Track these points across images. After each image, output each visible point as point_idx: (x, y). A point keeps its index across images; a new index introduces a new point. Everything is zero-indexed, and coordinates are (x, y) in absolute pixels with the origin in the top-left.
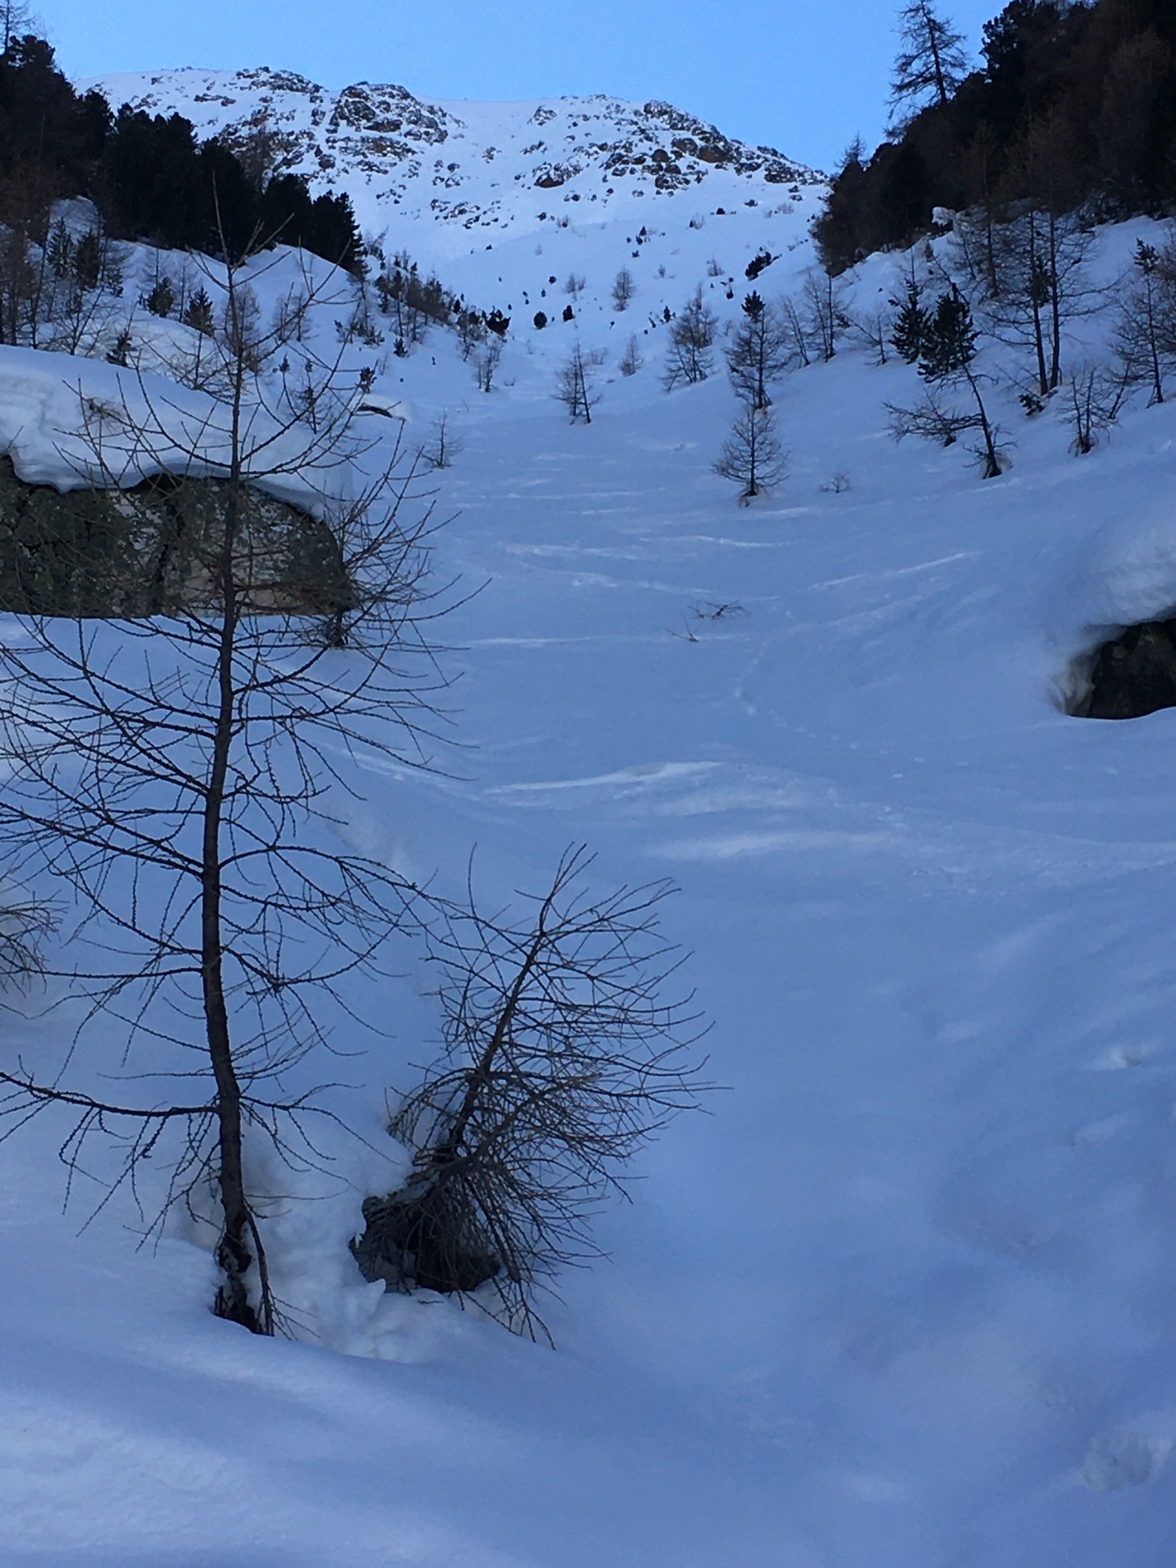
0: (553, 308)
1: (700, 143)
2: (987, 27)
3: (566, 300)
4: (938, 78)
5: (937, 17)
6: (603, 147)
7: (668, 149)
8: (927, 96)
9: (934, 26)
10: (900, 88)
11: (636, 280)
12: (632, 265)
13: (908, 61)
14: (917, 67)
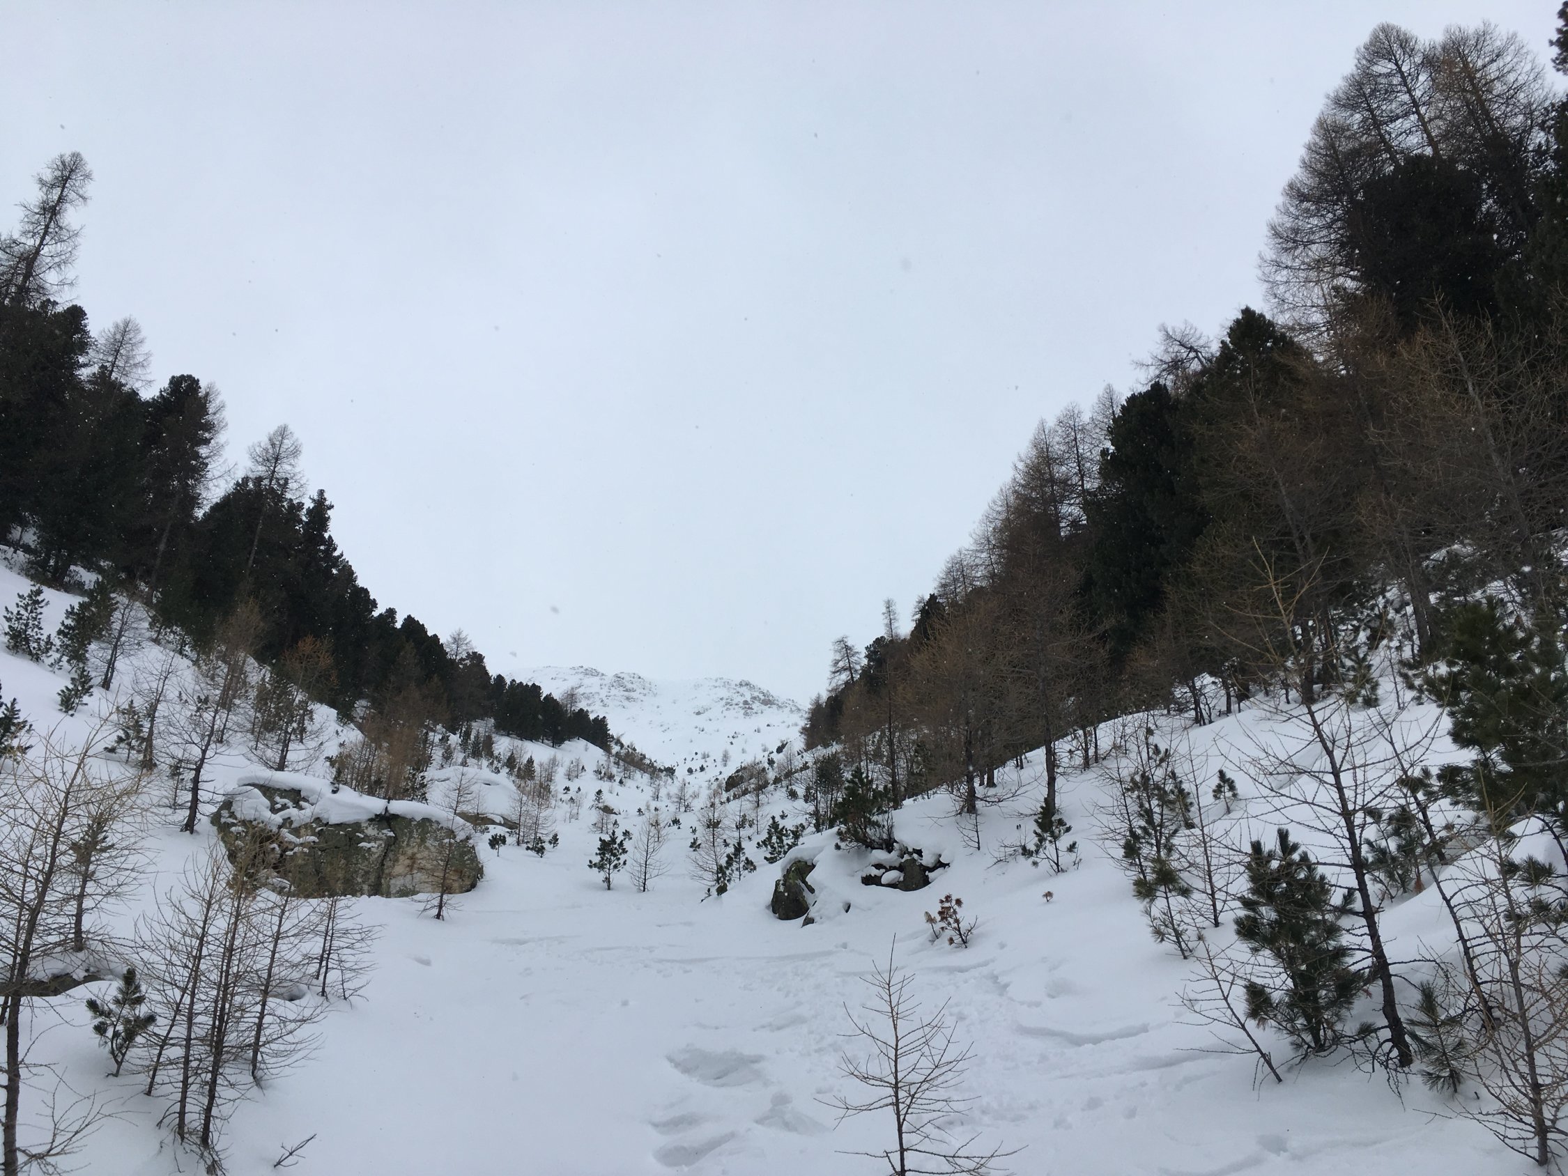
0: (696, 766)
1: (762, 698)
2: (867, 648)
3: (701, 762)
4: (850, 669)
5: (849, 644)
6: (722, 699)
7: (749, 700)
8: (844, 677)
9: (847, 648)
10: (834, 673)
11: (731, 753)
12: (729, 747)
13: (837, 662)
14: (841, 664)
